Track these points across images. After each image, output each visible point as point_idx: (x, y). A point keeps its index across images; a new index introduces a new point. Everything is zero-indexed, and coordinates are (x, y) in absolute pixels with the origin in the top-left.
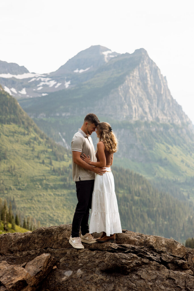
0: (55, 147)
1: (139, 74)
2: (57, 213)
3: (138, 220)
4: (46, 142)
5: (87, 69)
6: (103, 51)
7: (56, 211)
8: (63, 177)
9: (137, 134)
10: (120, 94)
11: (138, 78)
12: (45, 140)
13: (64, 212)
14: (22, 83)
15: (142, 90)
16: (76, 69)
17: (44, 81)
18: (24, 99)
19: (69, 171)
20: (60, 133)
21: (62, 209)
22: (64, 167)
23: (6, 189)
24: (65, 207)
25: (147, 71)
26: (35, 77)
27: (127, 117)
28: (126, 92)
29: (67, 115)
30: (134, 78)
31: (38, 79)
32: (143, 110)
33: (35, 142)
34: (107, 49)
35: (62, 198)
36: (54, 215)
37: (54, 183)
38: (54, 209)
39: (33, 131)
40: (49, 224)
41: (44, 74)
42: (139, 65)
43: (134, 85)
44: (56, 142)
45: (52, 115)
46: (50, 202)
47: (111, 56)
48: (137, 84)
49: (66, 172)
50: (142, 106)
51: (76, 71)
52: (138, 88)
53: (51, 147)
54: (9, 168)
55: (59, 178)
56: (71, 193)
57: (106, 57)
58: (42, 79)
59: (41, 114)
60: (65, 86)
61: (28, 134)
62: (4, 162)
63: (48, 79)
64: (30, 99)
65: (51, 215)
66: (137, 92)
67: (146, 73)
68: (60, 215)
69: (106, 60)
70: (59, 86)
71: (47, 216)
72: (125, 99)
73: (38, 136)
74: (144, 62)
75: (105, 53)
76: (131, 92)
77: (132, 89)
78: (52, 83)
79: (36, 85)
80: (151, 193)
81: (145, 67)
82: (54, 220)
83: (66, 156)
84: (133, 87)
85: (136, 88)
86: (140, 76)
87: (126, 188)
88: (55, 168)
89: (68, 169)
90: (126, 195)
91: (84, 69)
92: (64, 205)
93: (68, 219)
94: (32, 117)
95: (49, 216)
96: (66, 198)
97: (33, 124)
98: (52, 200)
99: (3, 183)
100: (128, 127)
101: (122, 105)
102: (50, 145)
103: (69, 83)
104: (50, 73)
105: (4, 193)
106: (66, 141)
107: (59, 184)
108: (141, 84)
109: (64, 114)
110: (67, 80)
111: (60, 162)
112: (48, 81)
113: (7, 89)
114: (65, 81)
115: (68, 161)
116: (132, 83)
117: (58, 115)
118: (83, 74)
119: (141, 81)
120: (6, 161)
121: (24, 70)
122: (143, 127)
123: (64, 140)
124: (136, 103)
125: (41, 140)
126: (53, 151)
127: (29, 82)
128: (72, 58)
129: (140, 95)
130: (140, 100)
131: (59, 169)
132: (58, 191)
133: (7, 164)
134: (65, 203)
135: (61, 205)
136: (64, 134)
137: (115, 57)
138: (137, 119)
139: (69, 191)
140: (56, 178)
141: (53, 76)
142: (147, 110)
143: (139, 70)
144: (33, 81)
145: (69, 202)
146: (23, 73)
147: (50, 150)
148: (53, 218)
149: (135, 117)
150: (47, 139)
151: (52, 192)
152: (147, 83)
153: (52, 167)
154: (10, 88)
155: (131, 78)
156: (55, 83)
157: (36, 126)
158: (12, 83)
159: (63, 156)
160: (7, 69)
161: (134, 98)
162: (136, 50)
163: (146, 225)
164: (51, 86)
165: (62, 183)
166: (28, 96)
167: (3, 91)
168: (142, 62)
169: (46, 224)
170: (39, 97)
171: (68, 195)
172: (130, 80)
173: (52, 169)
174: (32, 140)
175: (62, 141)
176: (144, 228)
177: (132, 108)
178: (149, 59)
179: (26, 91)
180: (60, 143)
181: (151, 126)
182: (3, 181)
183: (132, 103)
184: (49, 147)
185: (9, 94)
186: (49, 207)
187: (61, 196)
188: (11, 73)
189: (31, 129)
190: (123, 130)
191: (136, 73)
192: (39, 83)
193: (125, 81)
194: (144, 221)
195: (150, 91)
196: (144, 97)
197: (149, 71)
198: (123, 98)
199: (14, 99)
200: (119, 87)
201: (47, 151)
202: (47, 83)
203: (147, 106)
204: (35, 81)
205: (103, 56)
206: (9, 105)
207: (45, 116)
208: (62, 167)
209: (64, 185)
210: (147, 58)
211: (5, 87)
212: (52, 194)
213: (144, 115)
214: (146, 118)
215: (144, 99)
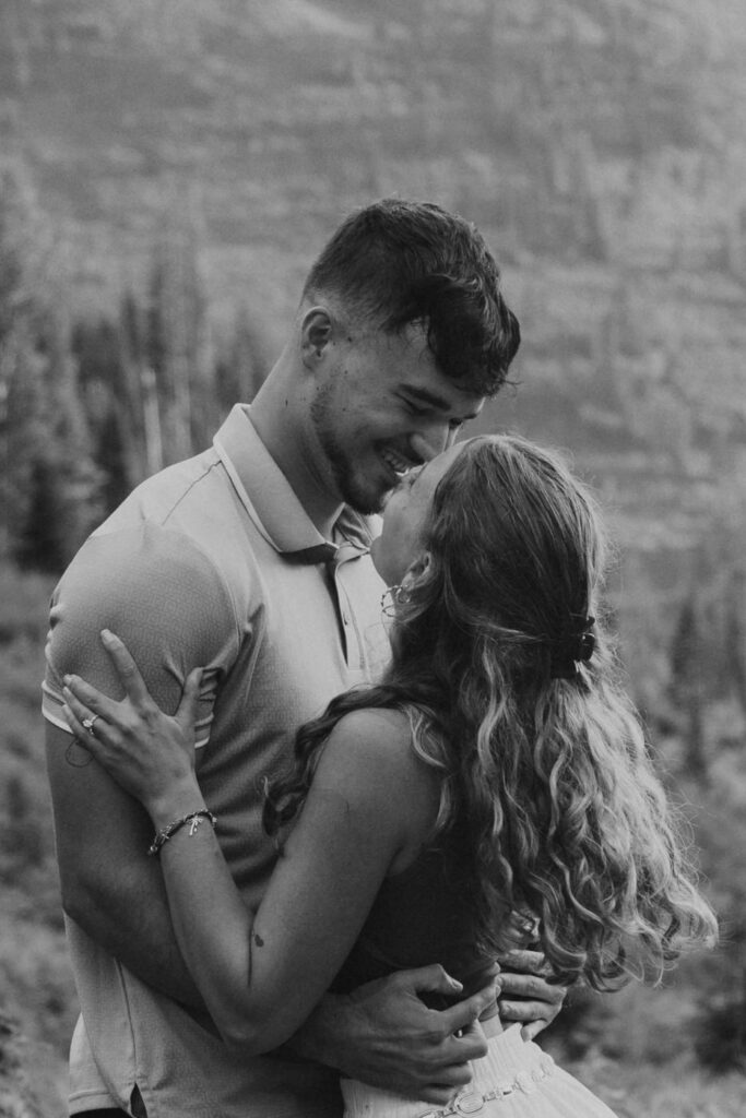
23: (703, 437)
54: (721, 230)
62: (676, 175)
99: (666, 381)
105: (681, 477)
120: (690, 160)
133: (699, 191)
182: (672, 363)
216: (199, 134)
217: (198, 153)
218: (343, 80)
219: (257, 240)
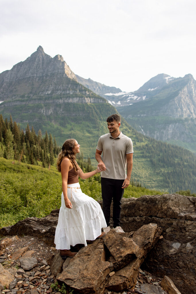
0: (138, 134)
1: (188, 90)
2: (139, 171)
3: (187, 176)
4: (132, 131)
5: (156, 88)
6: (165, 77)
7: (138, 171)
8: (142, 151)
9: (186, 126)
10: (176, 102)
11: (187, 92)
12: (132, 130)
13: (143, 171)
14: (118, 98)
15: (189, 99)
16: (149, 89)
17: (131, 97)
18: (119, 108)
19: (146, 148)
20: (140, 126)
21: (142, 169)
22: (143, 146)
24: (143, 168)
25: (193, 88)
26: (125, 94)
27: (180, 116)
28: (180, 101)
29: (144, 116)
30: (184, 92)
31: (127, 96)
32: (190, 111)
33: (126, 132)
34: (168, 76)
35: (142, 163)
36: (137, 173)
37: (137, 155)
38: (137, 169)
39: (125, 125)
40: (135, 178)
41: (131, 92)
42: (187, 84)
43: (184, 97)
44: (138, 132)
45: (136, 116)
46: (135, 165)
47: (170, 80)
48: (186, 96)
49: (144, 148)
50: (189, 109)
51: (149, 90)
52: (187, 98)
53: (135, 134)
55: (140, 152)
56: (147, 160)
57: (167, 80)
58: (130, 95)
59: (129, 116)
60: (143, 99)
61: (122, 127)
63: (133, 95)
64: (123, 107)
65: (136, 173)
66: (186, 101)
67: (192, 89)
68: (140, 173)
69: (167, 82)
70: (139, 99)
71: (133, 173)
72: (179, 105)
73: (127, 128)
74: (190, 82)
75: (167, 78)
76: (183, 101)
77: (183, 99)
78: (135, 97)
79: (126, 99)
80: (195, 161)
81: (191, 85)
82: (137, 176)
83: (144, 139)
84: (184, 98)
85: (185, 98)
86: (188, 91)
87: (179, 157)
88: (138, 146)
89: (145, 147)
90: (179, 161)
91: (154, 88)
92: (143, 167)
93: (145, 175)
94: (124, 117)
95: (134, 173)
96: (144, 163)
97: (124, 122)
98: (136, 165)
100: (181, 122)
101: (177, 109)
102: (134, 133)
103: (145, 97)
104: (134, 92)
106: (144, 131)
107: (140, 155)
108: (189, 96)
109: (142, 115)
110: (144, 95)
111: (140, 142)
112: (133, 96)
113: (110, 102)
114: (143, 96)
115: (145, 142)
116: (183, 95)
117: (139, 116)
118: (153, 91)
119: (189, 94)
121: (119, 91)
122: (190, 122)
123: (142, 130)
124: (185, 107)
125: (130, 130)
126: (136, 137)
127: (122, 97)
128: (147, 82)
129: (188, 103)
130: (188, 105)
131: (140, 147)
132: (139, 160)
134: (143, 166)
135: (141, 167)
136: (143, 126)
137: (173, 80)
138: (186, 117)
139: (146, 159)
140: (138, 152)
141: (136, 93)
142: (192, 111)
143: (187, 87)
144: (124, 97)
145: (146, 165)
146: (118, 93)
147: (135, 136)
148: (137, 174)
149: (185, 116)
150: (133, 130)
151: (136, 160)
152: (193, 95)
153: (136, 146)
154: (111, 101)
155: (183, 92)
156: (137, 97)
157: (126, 122)
158: (113, 98)
159: (142, 140)
160: (109, 91)
161: (184, 104)
162: (185, 75)
163: (191, 179)
164: (135, 99)
165: (141, 155)
166: (122, 105)
167: (108, 103)
168: (189, 82)
169: (133, 178)
170: (128, 106)
171: (145, 162)
172: (182, 93)
173: (136, 147)
174: (124, 131)
175: (142, 131)
176: (190, 181)
177: (183, 110)
178: (194, 80)
179: (121, 103)
180: (140, 132)
181: (195, 121)
183: (183, 107)
184: (134, 134)
185: (111, 105)
186: (134, 168)
187: (141, 162)
188: (112, 93)
189: (124, 124)
190: (177, 124)
191: (185, 89)
192: (128, 98)
193: (178, 94)
194: (190, 177)
195: (194, 99)
196: (190, 103)
197: (194, 87)
198: (178, 105)
199: (113, 107)
200: (175, 98)
201: (133, 137)
202: (132, 98)
203: (193, 109)
204: (126, 96)
205: (165, 80)
206: (111, 111)
207: (131, 116)
208: (141, 145)
209: (143, 156)
210: (193, 80)
211: (109, 101)
212: (136, 161)
213: (190, 114)
214: (191, 116)
215: (191, 105)
216: (82, 141)
217: (82, 142)
218: (90, 138)
219: (85, 147)
